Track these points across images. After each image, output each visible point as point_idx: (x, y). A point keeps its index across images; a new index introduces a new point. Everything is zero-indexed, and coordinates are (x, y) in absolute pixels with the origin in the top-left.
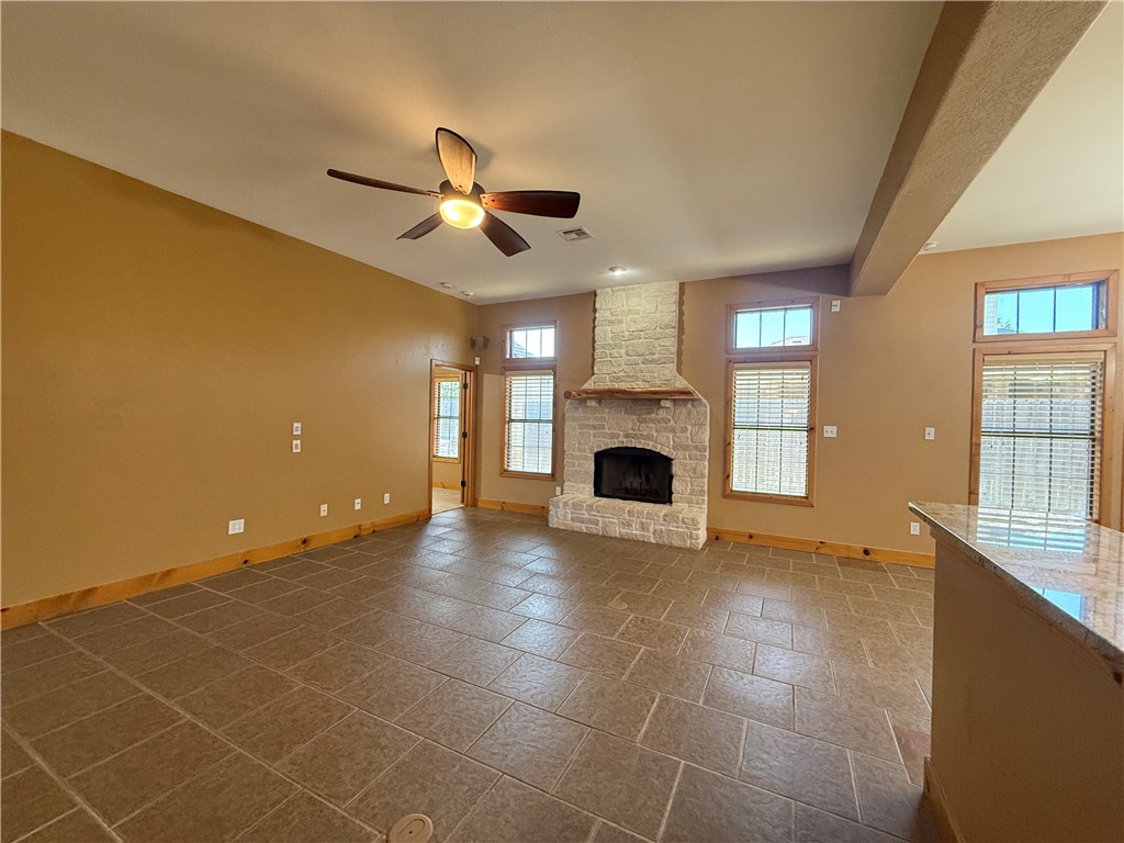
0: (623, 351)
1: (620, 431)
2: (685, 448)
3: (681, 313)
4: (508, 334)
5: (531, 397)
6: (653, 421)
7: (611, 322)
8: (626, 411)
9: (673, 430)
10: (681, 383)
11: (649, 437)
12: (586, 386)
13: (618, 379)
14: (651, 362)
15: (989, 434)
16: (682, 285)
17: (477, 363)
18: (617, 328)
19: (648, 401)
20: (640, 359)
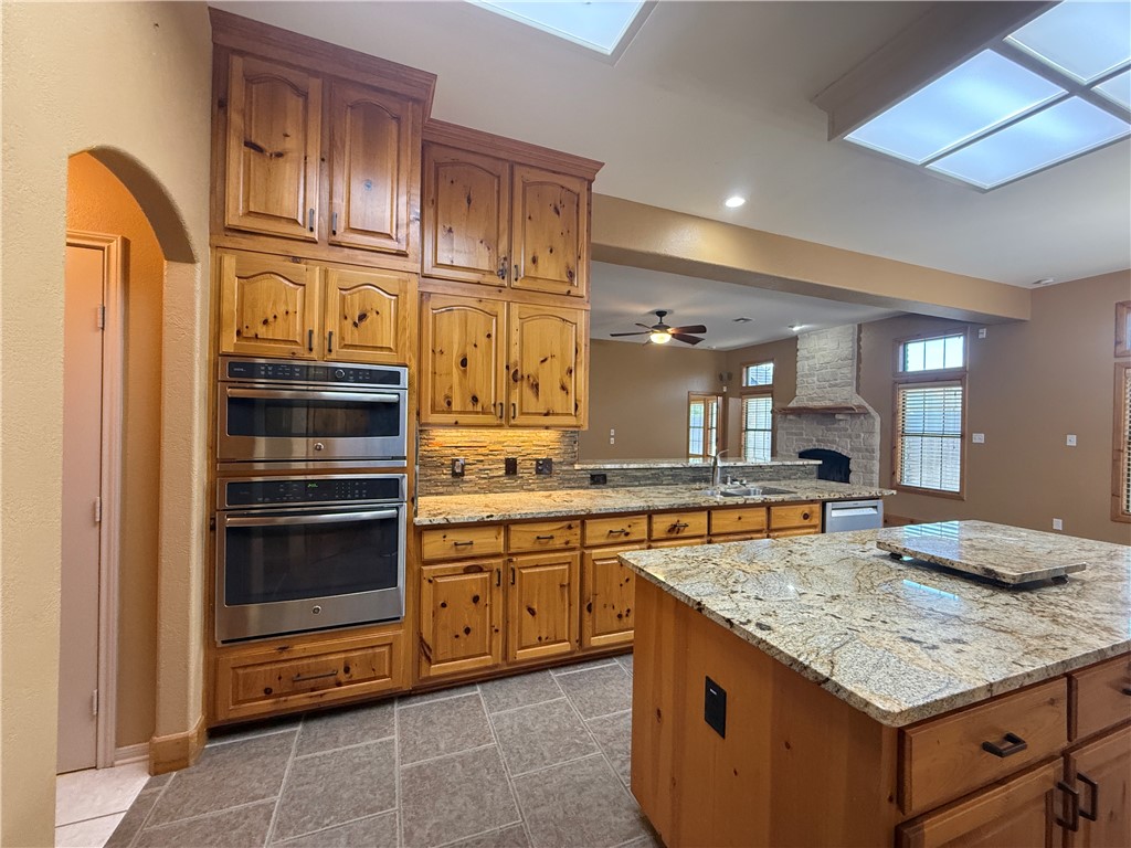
0: (815, 379)
1: (814, 437)
2: (859, 450)
3: (859, 347)
4: (745, 370)
5: (759, 412)
6: (836, 430)
7: (808, 358)
8: (818, 423)
9: (850, 437)
10: (857, 401)
11: (833, 442)
12: (791, 405)
13: (812, 399)
14: (835, 385)
16: (860, 326)
17: (725, 390)
18: (811, 362)
19: (827, 414)
20: (827, 384)
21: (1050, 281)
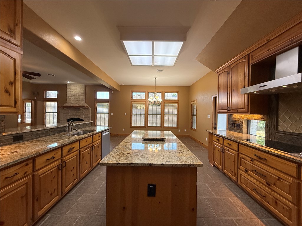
0: (73, 98)
1: (72, 114)
2: (86, 118)
3: (86, 91)
4: (45, 92)
5: (51, 107)
6: (80, 112)
7: (70, 92)
8: (74, 111)
9: (84, 114)
10: (85, 105)
11: (79, 116)
12: (65, 105)
13: (72, 104)
14: (79, 100)
15: (134, 114)
16: (86, 85)
17: (35, 98)
18: (72, 93)
19: (78, 108)
20: (77, 100)
21: (123, 84)
